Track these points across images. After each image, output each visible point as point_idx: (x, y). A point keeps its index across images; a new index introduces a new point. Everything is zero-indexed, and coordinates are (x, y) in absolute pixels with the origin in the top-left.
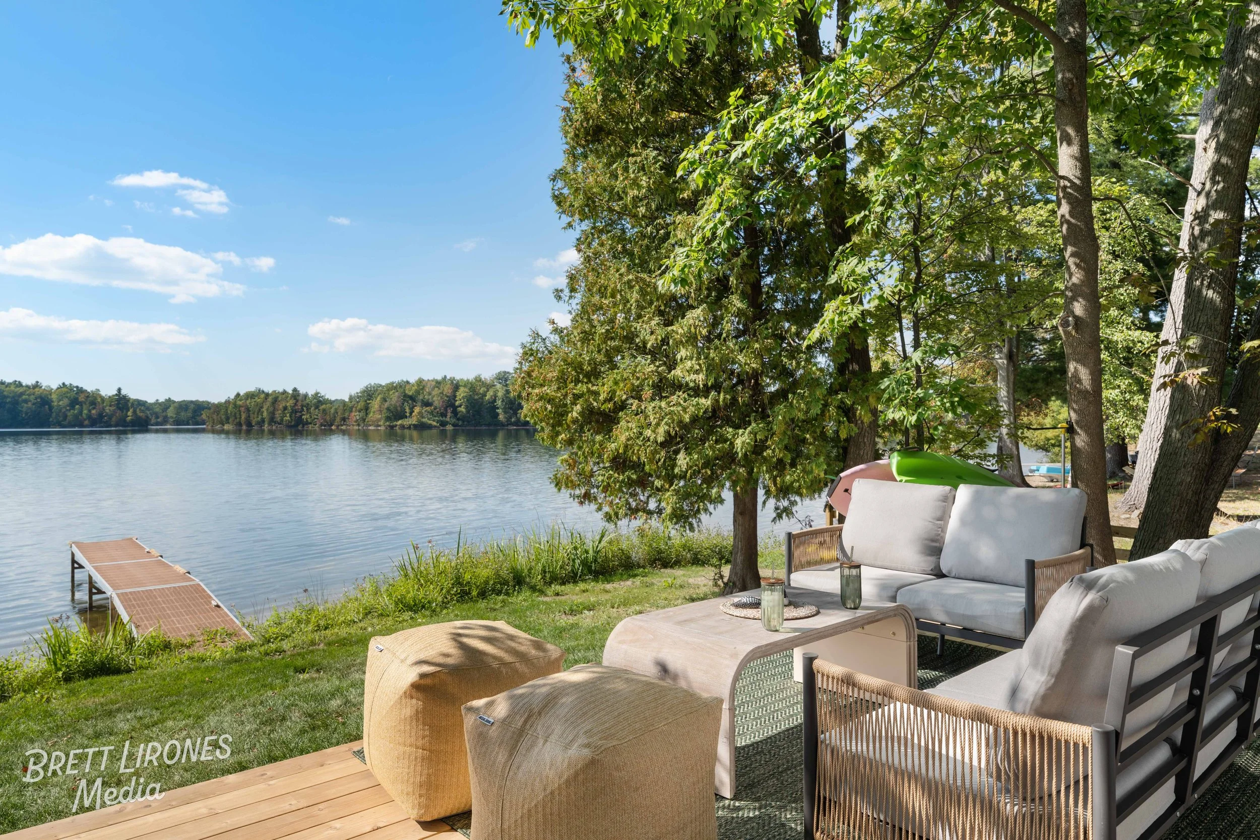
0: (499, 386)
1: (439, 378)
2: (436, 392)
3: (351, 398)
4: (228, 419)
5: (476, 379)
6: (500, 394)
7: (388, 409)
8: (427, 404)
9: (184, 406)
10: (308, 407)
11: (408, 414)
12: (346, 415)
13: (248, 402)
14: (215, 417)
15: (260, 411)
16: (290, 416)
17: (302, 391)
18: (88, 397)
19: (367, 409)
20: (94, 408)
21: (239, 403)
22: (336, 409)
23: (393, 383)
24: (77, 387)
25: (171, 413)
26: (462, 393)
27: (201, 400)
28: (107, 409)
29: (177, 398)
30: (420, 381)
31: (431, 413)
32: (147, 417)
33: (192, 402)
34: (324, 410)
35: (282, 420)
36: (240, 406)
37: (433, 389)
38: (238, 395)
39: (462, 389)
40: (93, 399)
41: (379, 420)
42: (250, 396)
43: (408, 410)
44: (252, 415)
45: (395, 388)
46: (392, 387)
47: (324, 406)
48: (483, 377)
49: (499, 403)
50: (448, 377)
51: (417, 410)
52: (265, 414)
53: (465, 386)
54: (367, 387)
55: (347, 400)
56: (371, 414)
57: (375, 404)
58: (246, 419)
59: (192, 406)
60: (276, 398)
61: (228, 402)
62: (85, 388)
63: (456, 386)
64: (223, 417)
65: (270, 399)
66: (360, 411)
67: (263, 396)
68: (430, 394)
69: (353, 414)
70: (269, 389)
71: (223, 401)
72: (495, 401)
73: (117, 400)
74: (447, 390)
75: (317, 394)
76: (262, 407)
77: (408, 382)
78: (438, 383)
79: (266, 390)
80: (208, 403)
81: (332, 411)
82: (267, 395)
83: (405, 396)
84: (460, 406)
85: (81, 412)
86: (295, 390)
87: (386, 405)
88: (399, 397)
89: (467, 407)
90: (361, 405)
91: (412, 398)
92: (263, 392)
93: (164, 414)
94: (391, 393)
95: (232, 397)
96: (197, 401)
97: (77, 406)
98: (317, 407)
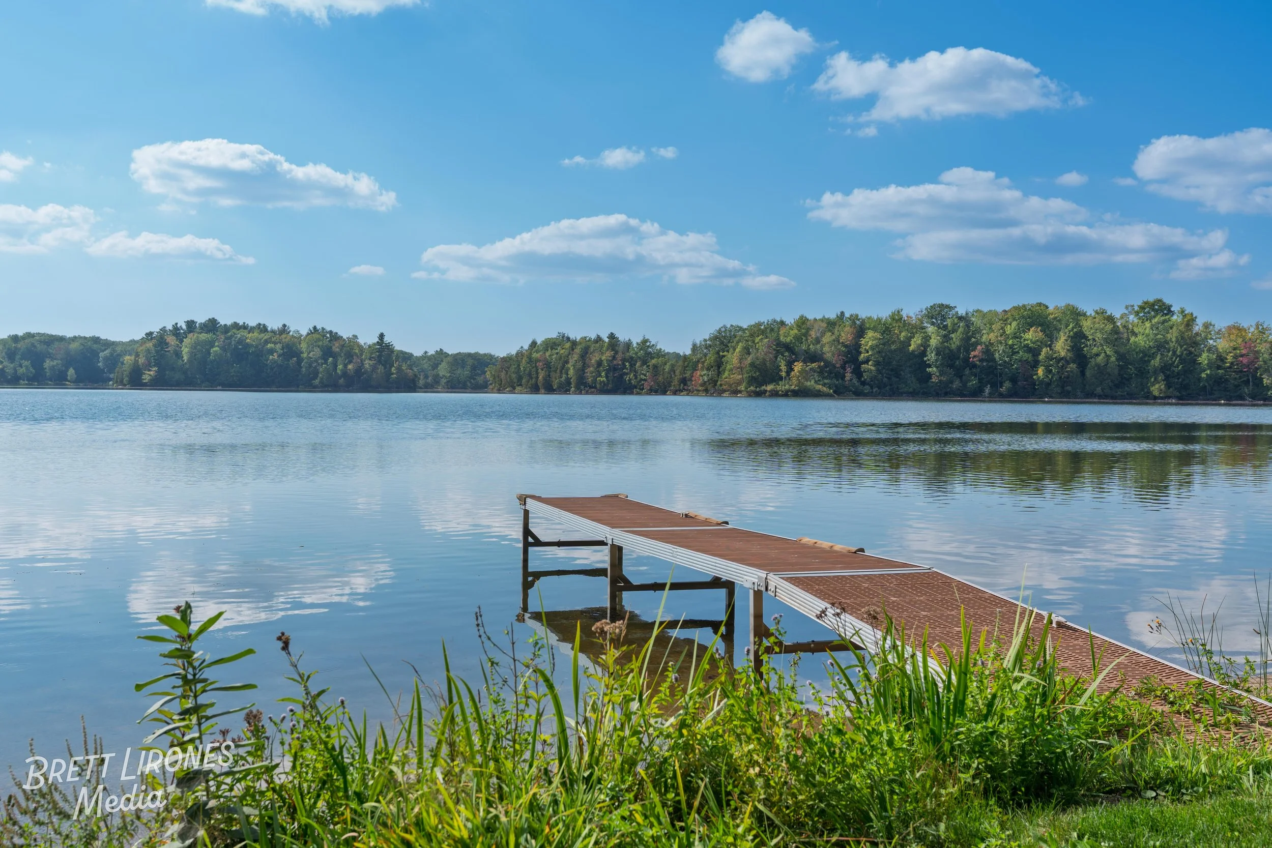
0: (931, 329)
1: (832, 316)
2: (827, 338)
3: (695, 348)
4: (520, 378)
5: (892, 317)
6: (934, 342)
7: (752, 365)
8: (812, 357)
9: (460, 360)
10: (633, 362)
11: (783, 374)
12: (687, 375)
13: (548, 354)
14: (503, 375)
15: (564, 369)
16: (607, 377)
17: (622, 336)
18: (343, 346)
19: (719, 365)
20: (350, 362)
21: (535, 355)
22: (673, 366)
23: (760, 324)
24: (331, 332)
25: (443, 370)
26: (870, 339)
27: (482, 352)
28: (368, 364)
29: (451, 350)
30: (802, 322)
31: (821, 371)
32: (415, 375)
33: (469, 355)
34: (655, 367)
35: (595, 381)
36: (537, 360)
37: (823, 334)
38: (534, 344)
39: (870, 334)
40: (350, 349)
41: (739, 383)
42: (551, 344)
43: (783, 368)
44: (553, 374)
45: (763, 332)
46: (758, 330)
47: (654, 361)
48: (904, 314)
49: (931, 357)
50: (847, 315)
51: (798, 367)
52: (571, 372)
53: (874, 329)
54: (719, 331)
55: (688, 352)
56: (726, 374)
57: (733, 358)
58: (544, 379)
59: (470, 362)
60: (586, 347)
61: (520, 354)
62: (340, 333)
63: (860, 330)
64: (514, 376)
65: (578, 350)
66: (708, 369)
67: (568, 345)
68: (818, 341)
69: (699, 373)
70: (576, 334)
71: (514, 352)
72: (924, 353)
73: (379, 351)
74: (846, 335)
75: (645, 341)
76: (567, 362)
77: (782, 323)
78: (831, 325)
79: (572, 337)
80: (491, 357)
81: (667, 368)
82: (574, 343)
83: (779, 344)
84: (867, 361)
85: (335, 366)
86: (612, 336)
87: (749, 359)
88: (769, 347)
89: (877, 364)
90: (711, 358)
91: (788, 347)
92: (568, 338)
93: (435, 372)
94: (757, 340)
95: (526, 347)
96: (477, 353)
97: (331, 359)
98: (644, 362)
